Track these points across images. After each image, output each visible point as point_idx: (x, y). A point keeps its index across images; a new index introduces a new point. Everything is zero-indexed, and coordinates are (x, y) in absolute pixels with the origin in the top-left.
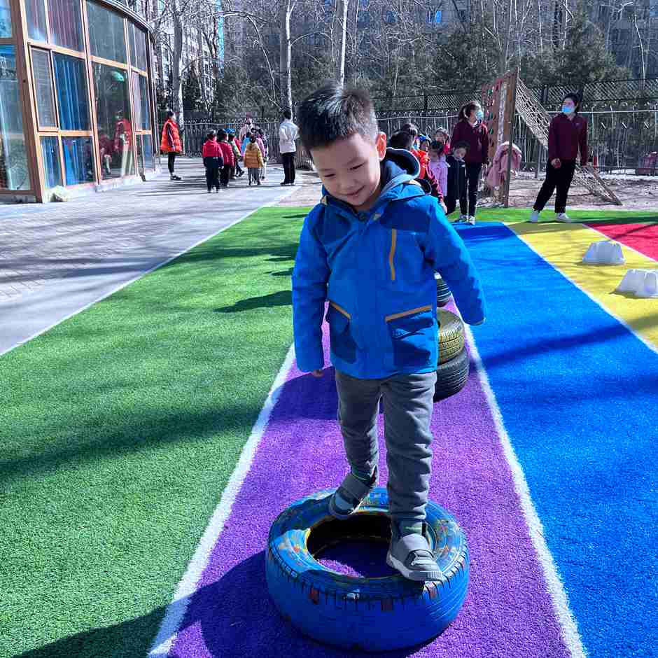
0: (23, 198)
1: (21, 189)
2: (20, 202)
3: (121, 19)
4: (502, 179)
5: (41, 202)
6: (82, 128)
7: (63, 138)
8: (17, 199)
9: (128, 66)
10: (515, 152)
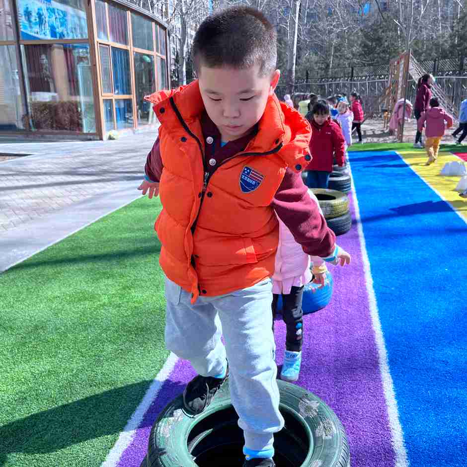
0: (92, 137)
1: (91, 132)
2: (90, 140)
3: (151, 23)
4: (399, 124)
6: (127, 94)
7: (116, 100)
8: (88, 138)
9: (154, 53)
10: (408, 105)
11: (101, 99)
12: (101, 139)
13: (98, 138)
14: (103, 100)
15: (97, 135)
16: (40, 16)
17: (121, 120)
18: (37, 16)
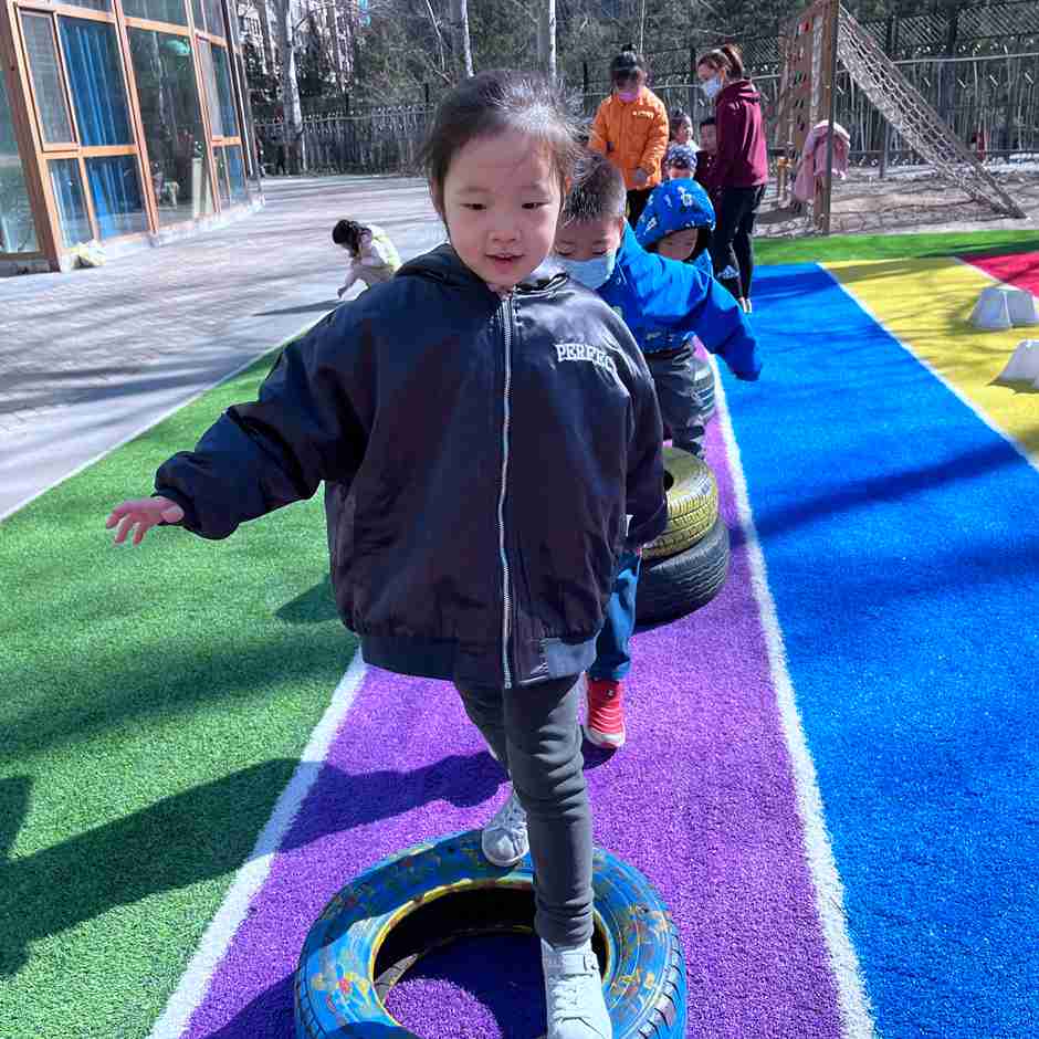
0: (28, 264)
1: (25, 251)
2: (25, 272)
4: (819, 186)
5: (58, 270)
6: (120, 142)
7: (86, 160)
8: (19, 267)
9: (189, 30)
10: (838, 137)
11: (42, 160)
12: (55, 268)
13: (47, 266)
14: (49, 161)
15: (40, 257)
17: (111, 213)
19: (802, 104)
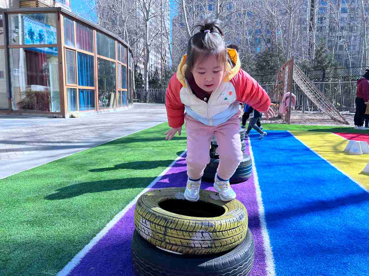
0: (57, 115)
1: (57, 112)
3: (114, 41)
6: (90, 86)
7: (79, 89)
8: (54, 116)
9: (116, 61)
10: (293, 97)
11: (65, 87)
12: (64, 117)
13: (62, 117)
14: (68, 88)
15: (60, 114)
16: (40, 36)
18: (38, 36)
19: (282, 89)
